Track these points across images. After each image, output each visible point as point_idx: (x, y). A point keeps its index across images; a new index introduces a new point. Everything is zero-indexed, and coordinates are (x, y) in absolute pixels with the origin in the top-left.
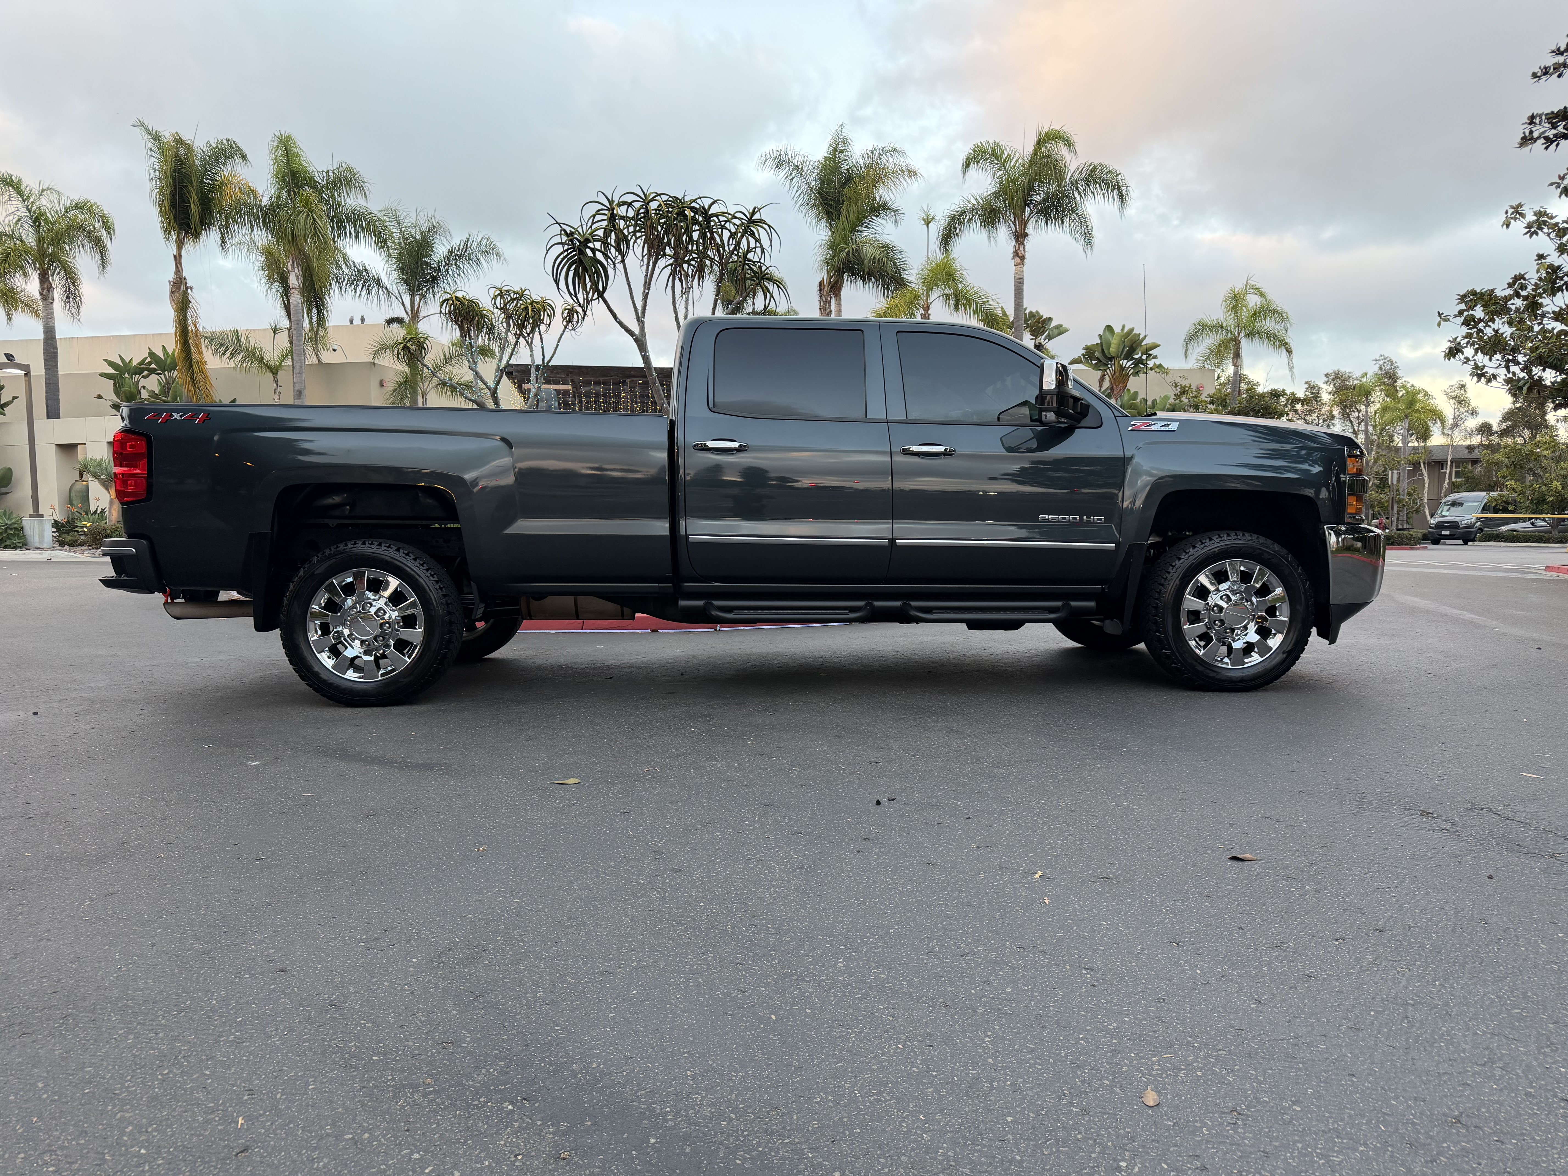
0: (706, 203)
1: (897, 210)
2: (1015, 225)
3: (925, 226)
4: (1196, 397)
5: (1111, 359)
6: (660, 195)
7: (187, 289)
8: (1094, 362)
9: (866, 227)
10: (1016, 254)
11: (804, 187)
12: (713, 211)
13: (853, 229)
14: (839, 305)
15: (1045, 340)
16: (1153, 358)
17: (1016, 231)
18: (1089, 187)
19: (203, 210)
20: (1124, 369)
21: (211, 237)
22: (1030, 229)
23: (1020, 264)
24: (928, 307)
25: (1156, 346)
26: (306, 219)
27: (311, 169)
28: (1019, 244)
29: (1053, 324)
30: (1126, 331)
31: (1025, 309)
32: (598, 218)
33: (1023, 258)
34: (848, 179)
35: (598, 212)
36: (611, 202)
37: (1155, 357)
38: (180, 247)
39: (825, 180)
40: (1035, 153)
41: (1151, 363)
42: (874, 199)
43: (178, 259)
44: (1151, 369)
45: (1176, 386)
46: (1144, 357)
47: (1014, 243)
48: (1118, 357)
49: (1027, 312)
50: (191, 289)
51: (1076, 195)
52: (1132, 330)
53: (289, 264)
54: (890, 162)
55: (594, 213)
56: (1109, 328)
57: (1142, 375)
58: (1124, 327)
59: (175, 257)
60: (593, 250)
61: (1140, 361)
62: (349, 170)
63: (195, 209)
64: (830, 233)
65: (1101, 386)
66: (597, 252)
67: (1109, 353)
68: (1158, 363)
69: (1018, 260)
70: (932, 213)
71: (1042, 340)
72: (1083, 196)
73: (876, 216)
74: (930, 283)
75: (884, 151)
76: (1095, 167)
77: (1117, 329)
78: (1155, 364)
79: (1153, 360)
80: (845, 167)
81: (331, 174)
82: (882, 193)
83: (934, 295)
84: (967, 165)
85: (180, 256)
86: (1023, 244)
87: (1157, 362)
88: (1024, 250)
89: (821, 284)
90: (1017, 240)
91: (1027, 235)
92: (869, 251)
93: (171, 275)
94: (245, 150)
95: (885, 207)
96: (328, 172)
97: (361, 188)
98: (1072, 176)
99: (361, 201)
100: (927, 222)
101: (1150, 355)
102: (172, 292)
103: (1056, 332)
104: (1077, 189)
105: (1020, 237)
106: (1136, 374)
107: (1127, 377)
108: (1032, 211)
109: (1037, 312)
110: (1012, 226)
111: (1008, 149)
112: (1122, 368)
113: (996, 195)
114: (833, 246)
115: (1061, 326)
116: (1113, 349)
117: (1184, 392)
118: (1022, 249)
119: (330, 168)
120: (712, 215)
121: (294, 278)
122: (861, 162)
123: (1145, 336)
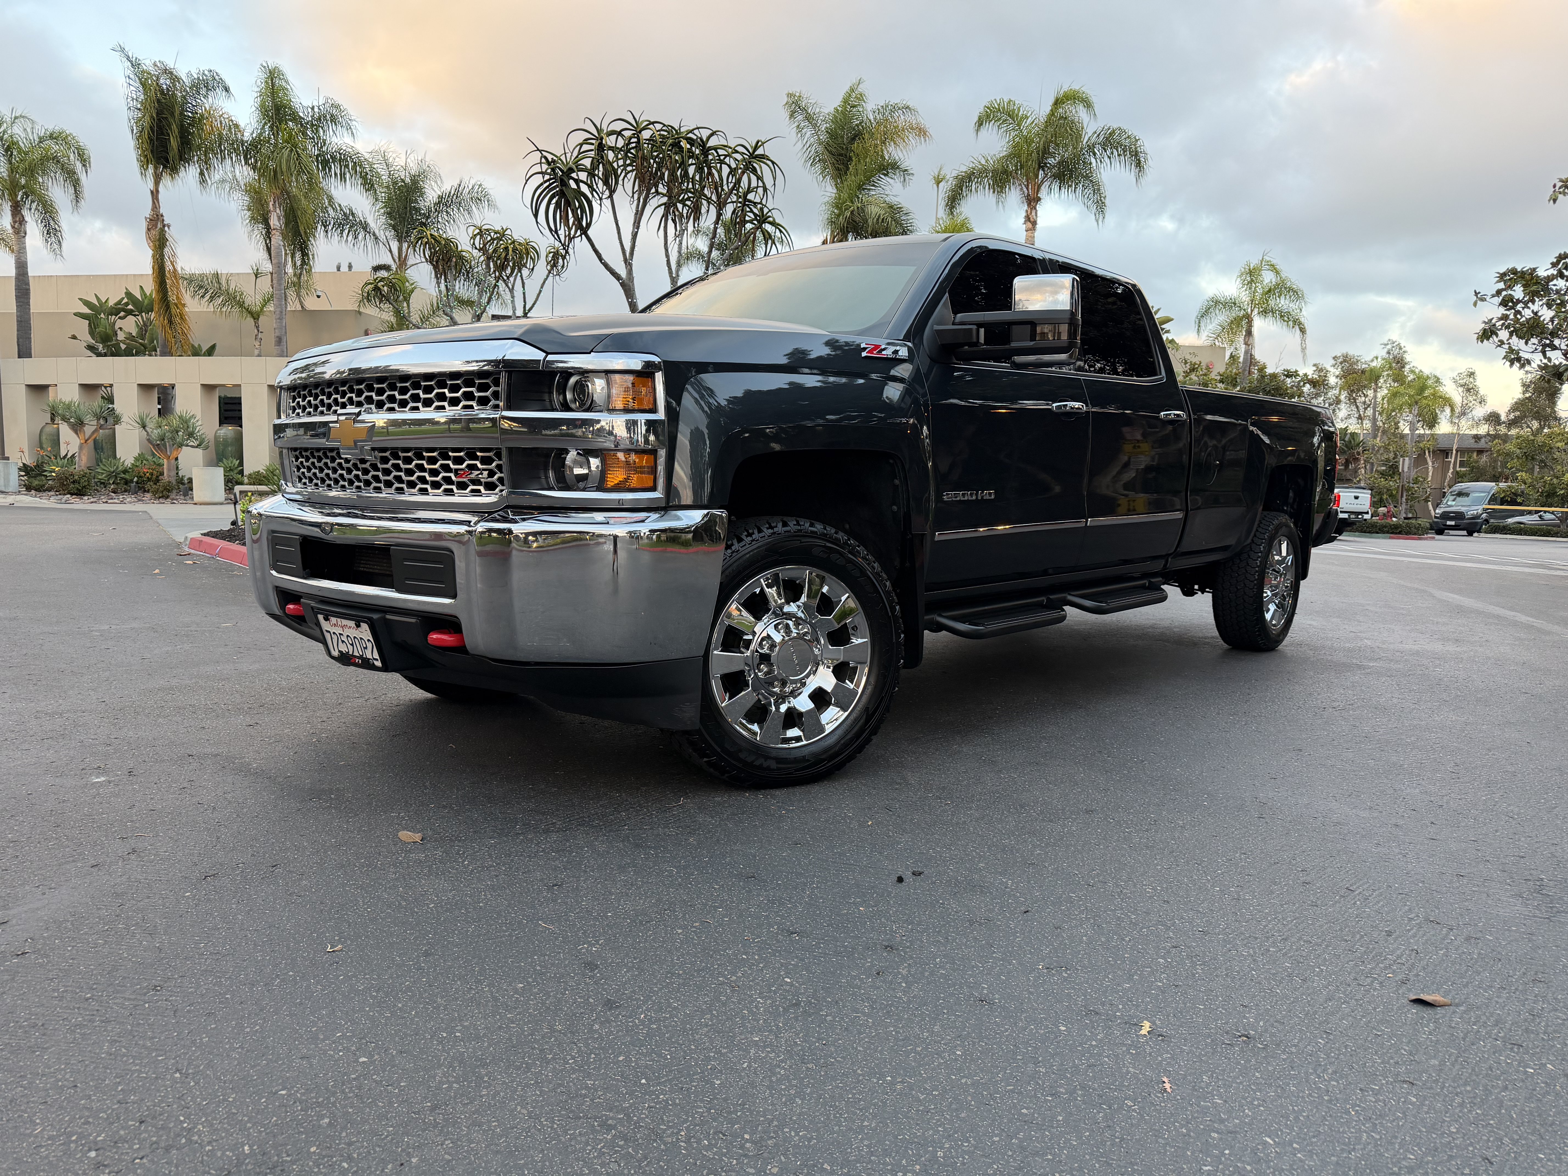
0: (705, 134)
1: (906, 170)
2: (1027, 189)
3: (935, 186)
4: (1205, 375)
6: (653, 123)
7: (164, 226)
9: (873, 185)
10: (1028, 219)
11: (813, 138)
12: (711, 143)
13: (860, 188)
16: (1166, 332)
17: (1028, 195)
18: (1106, 152)
19: (182, 144)
21: (190, 174)
22: (1043, 193)
23: (1031, 230)
25: (1168, 320)
26: (289, 156)
27: (297, 104)
28: (1031, 209)
32: (585, 147)
33: (1034, 223)
34: (857, 135)
35: (586, 141)
36: (599, 131)
37: (1168, 332)
38: (157, 183)
39: (834, 135)
40: (1052, 113)
42: (883, 157)
43: (155, 194)
45: (1186, 363)
47: (1026, 207)
50: (169, 226)
51: (1093, 160)
53: (271, 204)
54: (902, 119)
55: (581, 141)
59: (152, 192)
60: (577, 181)
62: (337, 107)
63: (174, 143)
64: (835, 191)
66: (581, 184)
68: (1170, 338)
69: (1030, 225)
70: (943, 172)
72: (1099, 161)
73: (885, 175)
75: (894, 108)
76: (1114, 131)
78: (1167, 338)
79: (1166, 335)
80: (855, 122)
81: (316, 110)
82: (893, 152)
84: (980, 123)
85: (157, 191)
86: (1035, 209)
88: (1036, 215)
90: (1029, 204)
91: (1039, 199)
92: (874, 210)
93: (148, 212)
94: (229, 83)
95: (894, 166)
96: (313, 108)
97: (348, 126)
98: (1089, 139)
99: (348, 140)
100: (938, 182)
101: (1163, 329)
102: (149, 229)
104: (1095, 154)
105: (1032, 201)
108: (1046, 175)
110: (1025, 189)
111: (1024, 109)
113: (1009, 157)
114: (838, 205)
117: (1193, 370)
118: (1033, 214)
119: (315, 104)
120: (710, 148)
121: (276, 218)
122: (872, 118)
123: (1159, 310)
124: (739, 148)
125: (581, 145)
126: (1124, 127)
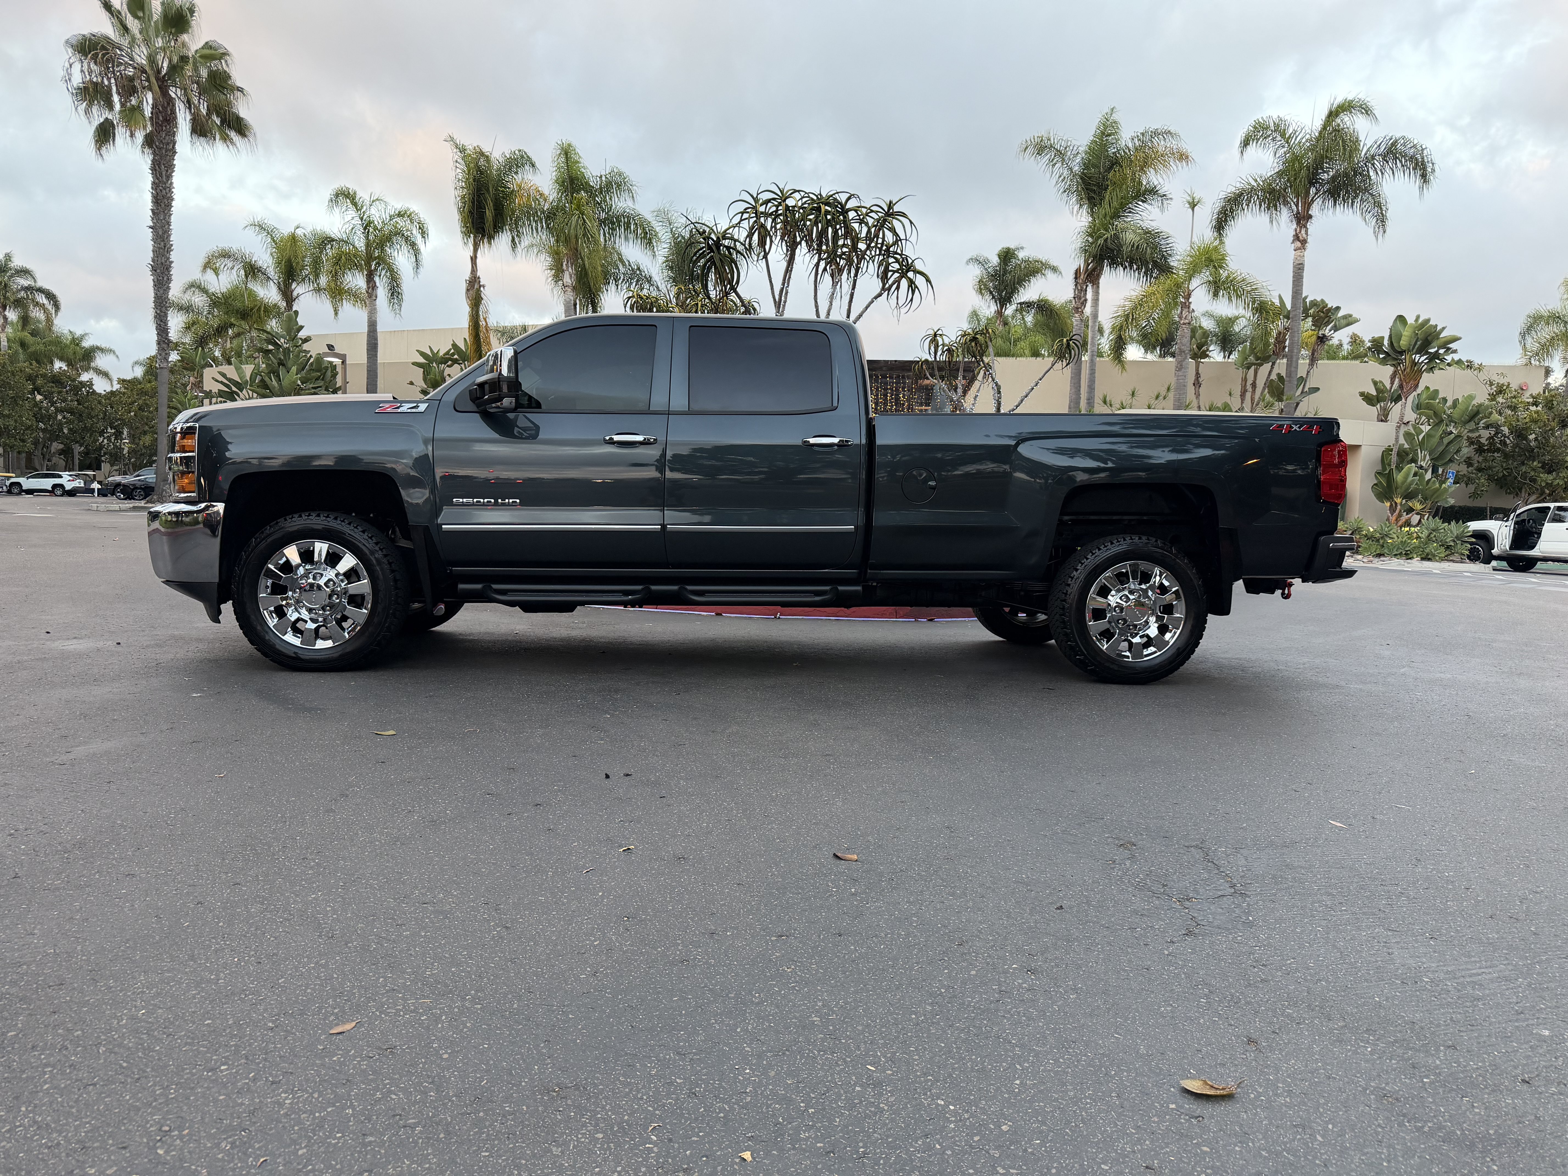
0: (843, 198)
1: (1165, 195)
2: (1297, 206)
3: (1190, 210)
4: (1515, 397)
5: (1402, 353)
7: (480, 286)
8: (1381, 356)
9: (1130, 212)
10: (1297, 237)
11: (1066, 172)
12: (850, 205)
13: (1116, 216)
14: (1096, 293)
15: (1330, 331)
16: (1452, 353)
17: (1298, 213)
18: (1387, 162)
19: (496, 215)
20: (1416, 364)
21: (503, 240)
22: (1315, 210)
23: (1300, 249)
24: (1189, 295)
25: (1455, 339)
26: (577, 221)
27: (588, 174)
28: (1301, 228)
29: (1341, 314)
30: (1420, 321)
31: (1306, 297)
33: (1304, 242)
34: (1115, 163)
35: (745, 211)
36: (756, 200)
37: (1455, 351)
38: (476, 250)
39: (1086, 165)
40: (1324, 128)
41: (1449, 358)
42: (1140, 183)
43: (474, 259)
44: (1449, 365)
45: (1491, 384)
46: (1442, 351)
47: (1295, 226)
48: (1409, 351)
49: (1308, 300)
50: (484, 287)
51: (1372, 173)
52: (1428, 321)
53: (565, 264)
54: (1161, 145)
56: (1401, 319)
57: (1436, 371)
58: (1418, 317)
59: (472, 258)
61: (1436, 356)
62: (621, 174)
63: (489, 214)
64: (1090, 219)
65: (1392, 383)
67: (1400, 347)
68: (1456, 359)
69: (1298, 244)
70: (1197, 196)
71: (1327, 331)
72: (1380, 173)
73: (1143, 202)
74: (1193, 270)
75: (1156, 133)
76: (1396, 141)
77: (1411, 320)
78: (1453, 359)
79: (1452, 355)
80: (1112, 151)
81: (604, 178)
82: (1152, 178)
83: (1195, 283)
84: (1246, 143)
85: (476, 257)
86: (1305, 227)
87: (1456, 357)
88: (1307, 234)
89: (1077, 273)
90: (1298, 223)
91: (1310, 217)
92: (1130, 237)
93: (467, 275)
94: (534, 159)
95: (1153, 191)
96: (601, 177)
97: (630, 191)
98: (1368, 150)
99: (630, 203)
100: (1193, 205)
101: (1449, 349)
102: (468, 290)
103: (1343, 322)
104: (1373, 165)
105: (1302, 219)
106: (1431, 370)
107: (1420, 373)
108: (1318, 191)
109: (1322, 300)
110: (1294, 207)
111: (1294, 124)
112: (1414, 363)
113: (1280, 174)
114: (1093, 232)
115: (1350, 316)
116: (1404, 343)
117: (1501, 391)
118: (1303, 232)
119: (603, 173)
120: (850, 210)
121: (568, 276)
122: (1130, 145)
123: (1444, 328)
124: (875, 208)
125: (742, 213)
126: (1409, 135)
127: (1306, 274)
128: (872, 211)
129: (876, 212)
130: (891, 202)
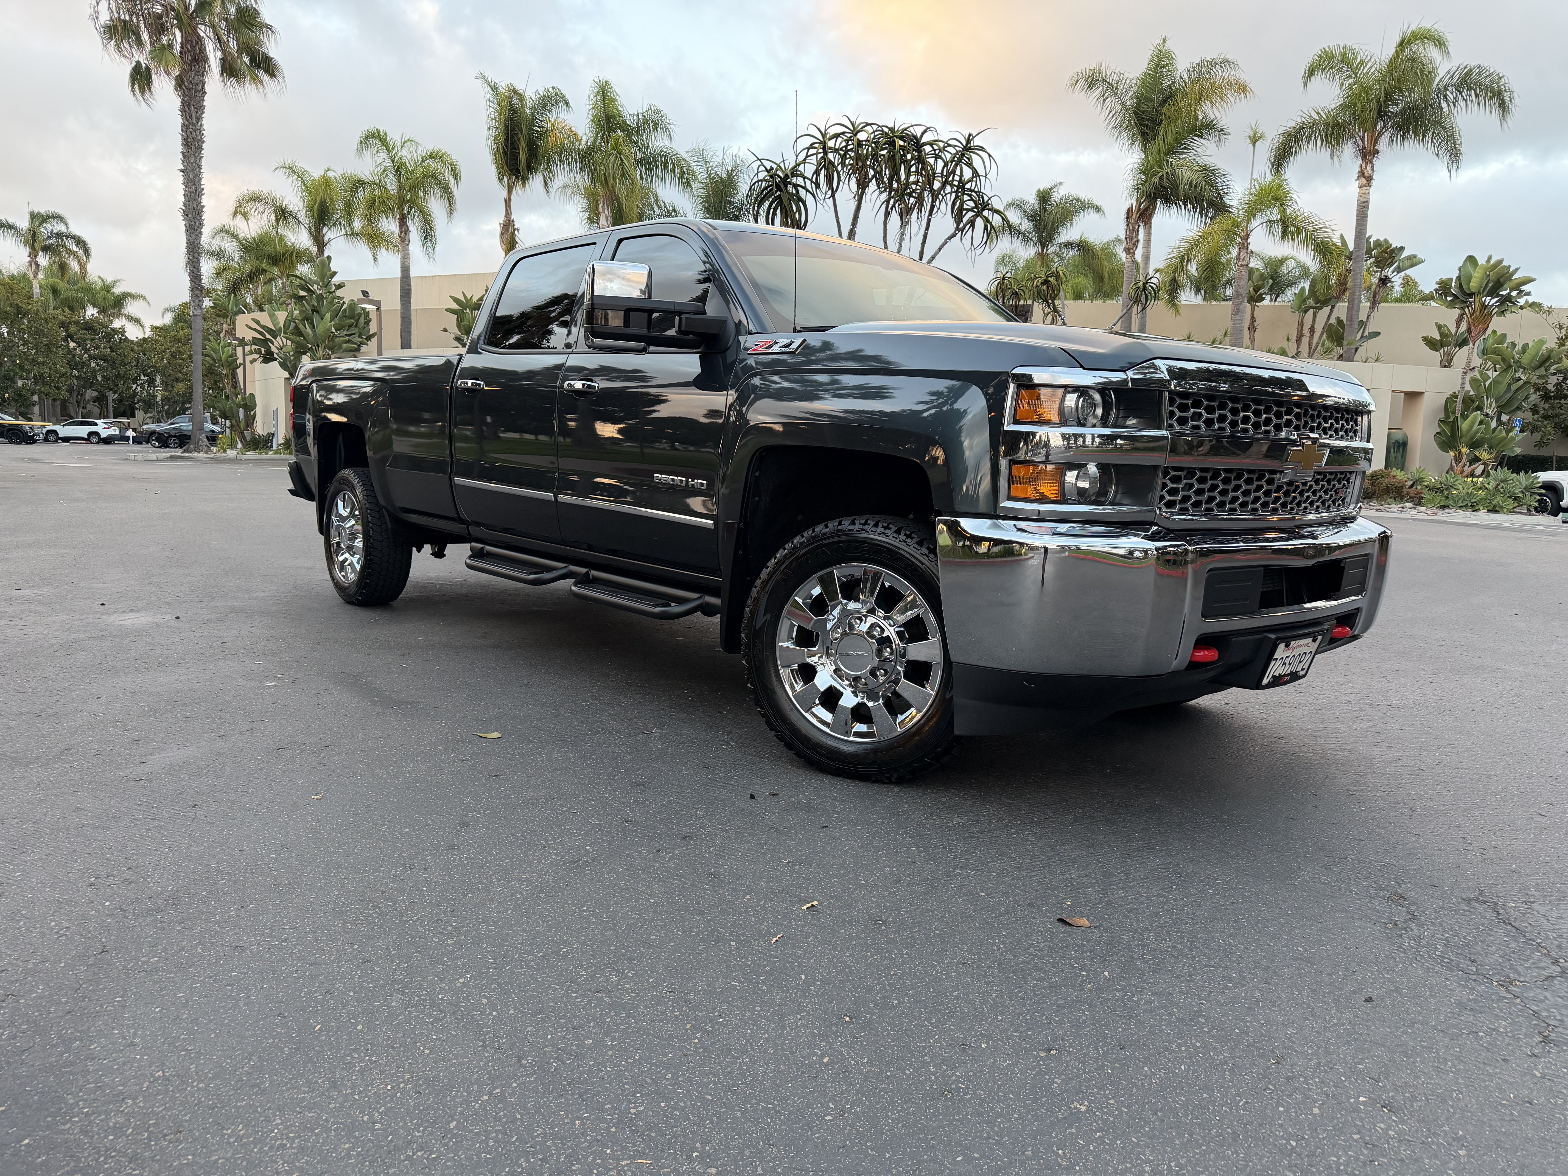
0: (918, 131)
1: (1222, 130)
2: (1363, 141)
3: (1251, 145)
5: (1471, 295)
6: (870, 124)
7: (514, 230)
8: (1449, 299)
9: (1185, 148)
10: (1362, 174)
11: (1118, 107)
12: (925, 139)
13: (1170, 152)
14: (1148, 234)
15: (1393, 272)
16: (1525, 295)
17: (1364, 148)
18: (1461, 93)
19: (530, 156)
20: (1486, 307)
21: (536, 181)
22: (1383, 145)
23: (1365, 186)
24: (1248, 236)
25: (1529, 281)
26: (615, 161)
27: (624, 113)
28: (1367, 163)
29: (1405, 254)
30: (1492, 262)
31: (1370, 237)
33: (1369, 179)
34: (1169, 97)
36: (823, 135)
37: (1528, 294)
38: (510, 192)
39: (1141, 98)
40: (1396, 56)
41: (1522, 301)
42: (1197, 117)
43: (508, 202)
44: (1521, 308)
45: (1561, 328)
46: (1514, 293)
47: (1360, 161)
48: (1479, 293)
49: (1372, 240)
50: (518, 230)
51: (1444, 105)
52: (1501, 261)
53: (600, 206)
54: (1220, 74)
56: (1471, 259)
57: (1508, 315)
58: (1490, 258)
59: (506, 200)
61: (1508, 299)
62: (658, 112)
63: (523, 156)
64: (1143, 156)
65: (1458, 327)
66: (800, 189)
67: (1469, 289)
69: (1364, 181)
70: (1260, 130)
71: (1390, 273)
72: (1451, 105)
73: (1198, 136)
74: (1253, 209)
75: (1213, 64)
76: (1471, 70)
77: (1482, 261)
78: (1527, 302)
79: (1525, 298)
80: (1166, 83)
81: (641, 117)
82: (1209, 111)
83: (1255, 223)
84: (1310, 74)
85: (510, 199)
86: (1371, 162)
87: (1531, 299)
88: (1372, 170)
89: (1129, 212)
90: (1364, 157)
91: (1377, 152)
92: (1186, 175)
93: (501, 219)
94: (569, 97)
95: (1209, 126)
96: (638, 115)
97: (667, 130)
98: (1441, 80)
99: (667, 142)
100: (1254, 140)
101: (1521, 291)
102: (502, 234)
103: (1407, 263)
104: (1445, 97)
105: (1368, 154)
106: (1503, 313)
107: (1490, 316)
108: (1385, 125)
109: (1386, 241)
110: (1360, 142)
111: (1362, 54)
112: (1484, 306)
113: (1344, 107)
114: (1146, 170)
115: (1415, 256)
116: (1474, 285)
118: (1369, 168)
119: (640, 111)
120: (925, 144)
121: (604, 219)
122: (1186, 77)
123: (1517, 269)
124: (952, 142)
125: (808, 149)
126: (1484, 63)
127: (1370, 213)
128: (949, 145)
129: (954, 146)
130: (970, 135)
